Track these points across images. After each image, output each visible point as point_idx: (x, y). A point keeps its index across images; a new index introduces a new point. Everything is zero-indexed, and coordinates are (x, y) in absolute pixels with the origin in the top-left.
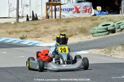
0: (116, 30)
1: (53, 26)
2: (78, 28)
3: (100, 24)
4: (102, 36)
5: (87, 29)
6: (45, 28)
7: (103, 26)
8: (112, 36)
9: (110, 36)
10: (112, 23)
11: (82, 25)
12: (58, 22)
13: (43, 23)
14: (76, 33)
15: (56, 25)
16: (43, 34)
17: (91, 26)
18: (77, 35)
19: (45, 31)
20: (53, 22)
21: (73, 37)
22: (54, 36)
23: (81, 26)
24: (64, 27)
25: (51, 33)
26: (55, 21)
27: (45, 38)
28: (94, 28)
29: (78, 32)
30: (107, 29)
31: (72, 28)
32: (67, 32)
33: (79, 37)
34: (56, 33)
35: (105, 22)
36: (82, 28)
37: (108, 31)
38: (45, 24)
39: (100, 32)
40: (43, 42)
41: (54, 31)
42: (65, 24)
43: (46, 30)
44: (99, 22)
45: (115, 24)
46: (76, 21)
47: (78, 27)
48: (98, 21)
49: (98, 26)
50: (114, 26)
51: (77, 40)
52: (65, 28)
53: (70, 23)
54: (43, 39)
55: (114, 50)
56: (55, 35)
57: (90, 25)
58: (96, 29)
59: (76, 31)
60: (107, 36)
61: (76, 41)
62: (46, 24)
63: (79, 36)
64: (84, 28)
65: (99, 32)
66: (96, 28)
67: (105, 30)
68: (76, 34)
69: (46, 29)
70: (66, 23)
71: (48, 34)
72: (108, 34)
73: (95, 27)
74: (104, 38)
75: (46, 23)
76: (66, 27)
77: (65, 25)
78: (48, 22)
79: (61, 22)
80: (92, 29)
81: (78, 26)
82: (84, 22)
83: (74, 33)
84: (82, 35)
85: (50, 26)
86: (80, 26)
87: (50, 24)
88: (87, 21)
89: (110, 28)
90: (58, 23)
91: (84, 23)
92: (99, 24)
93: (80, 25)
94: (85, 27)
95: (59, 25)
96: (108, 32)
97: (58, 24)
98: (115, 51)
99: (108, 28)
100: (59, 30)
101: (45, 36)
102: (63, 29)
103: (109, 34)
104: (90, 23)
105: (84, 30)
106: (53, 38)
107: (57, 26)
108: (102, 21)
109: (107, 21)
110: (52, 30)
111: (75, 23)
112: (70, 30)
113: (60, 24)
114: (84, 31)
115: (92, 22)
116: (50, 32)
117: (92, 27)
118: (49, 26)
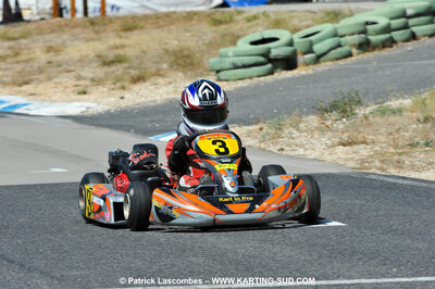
0: (301, 59)
1: (76, 42)
2: (166, 50)
3: (244, 35)
4: (251, 78)
5: (198, 55)
6: (49, 49)
7: (253, 43)
8: (283, 80)
9: (277, 81)
10: (284, 35)
11: (178, 40)
12: (96, 28)
13: (41, 32)
14: (158, 70)
15: (89, 40)
16: (41, 72)
17: (210, 43)
18: (162, 76)
19: (50, 62)
20: (78, 30)
21: (147, 83)
22: (79, 78)
23: (176, 43)
24: (117, 47)
25: (72, 68)
26: (85, 27)
27: (50, 84)
28: (222, 50)
29: (165, 66)
30: (266, 55)
31: (144, 52)
32: (125, 65)
33: (170, 83)
34: (86, 69)
35: (261, 29)
36: (181, 51)
37: (270, 61)
38: (47, 37)
39: (244, 66)
40: (44, 100)
41: (82, 61)
42: (121, 37)
43: (51, 56)
44: (241, 29)
45: (296, 38)
46: (158, 27)
47: (167, 47)
48: (234, 28)
49: (234, 43)
50: (291, 44)
51: (161, 91)
52: (120, 52)
53: (136, 32)
54: (41, 88)
55: (291, 129)
56: (83, 74)
57: (207, 42)
58: (230, 54)
59: (158, 63)
60: (269, 78)
61: (158, 98)
62: (53, 35)
63: (171, 79)
64: (186, 52)
65: (239, 64)
66: (230, 51)
67: (262, 59)
68: (158, 74)
69: (52, 54)
70: (124, 34)
71: (60, 72)
72: (271, 73)
73: (224, 47)
74: (257, 86)
75: (53, 31)
76: (123, 46)
77: (118, 42)
78: (60, 29)
79: (104, 31)
80: (215, 55)
81: (166, 44)
82: (187, 31)
83: (153, 70)
84: (180, 74)
85: (68, 43)
86: (173, 44)
87: (66, 36)
88: (197, 27)
89: (277, 50)
90: (96, 32)
91: (188, 34)
92: (239, 37)
93: (173, 39)
94: (189, 49)
95: (99, 39)
96: (269, 66)
97: (93, 36)
98: (296, 134)
99: (269, 51)
100: (99, 56)
101: (50, 79)
102: (111, 55)
103: (276, 74)
104: (209, 32)
105: (188, 56)
106: (76, 86)
107: (90, 43)
108: (249, 28)
109: (268, 28)
110: (76, 59)
111: (155, 33)
112: (137, 57)
113: (103, 35)
114: (188, 61)
115: (214, 28)
116: (67, 64)
117: (214, 46)
118: (64, 42)
